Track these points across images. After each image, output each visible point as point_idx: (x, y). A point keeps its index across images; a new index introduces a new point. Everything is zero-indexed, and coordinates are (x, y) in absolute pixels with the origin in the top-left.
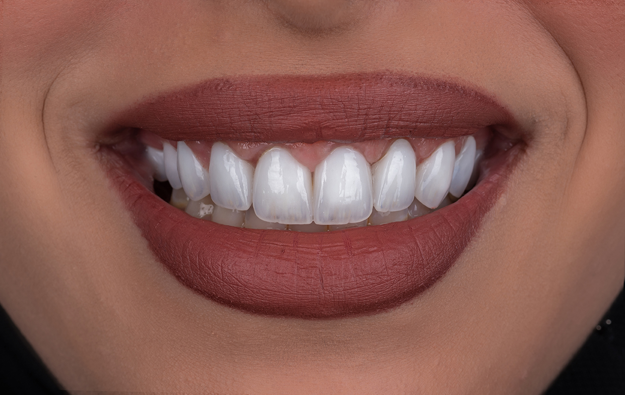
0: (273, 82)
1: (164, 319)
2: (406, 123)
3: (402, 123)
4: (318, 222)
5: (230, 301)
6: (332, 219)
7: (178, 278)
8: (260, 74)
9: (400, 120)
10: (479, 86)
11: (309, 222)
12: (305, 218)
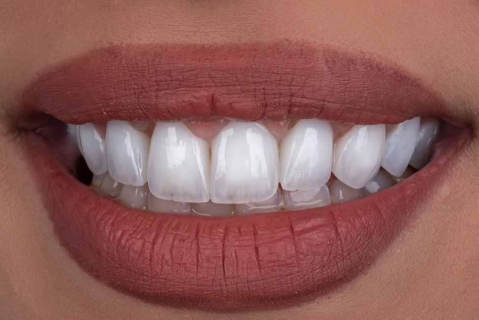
0: (163, 51)
1: (71, 308)
2: (311, 101)
3: (306, 101)
4: (215, 201)
5: (128, 289)
6: (231, 197)
7: (80, 263)
8: (147, 43)
9: (303, 97)
10: (399, 64)
11: (205, 200)
12: (200, 196)
